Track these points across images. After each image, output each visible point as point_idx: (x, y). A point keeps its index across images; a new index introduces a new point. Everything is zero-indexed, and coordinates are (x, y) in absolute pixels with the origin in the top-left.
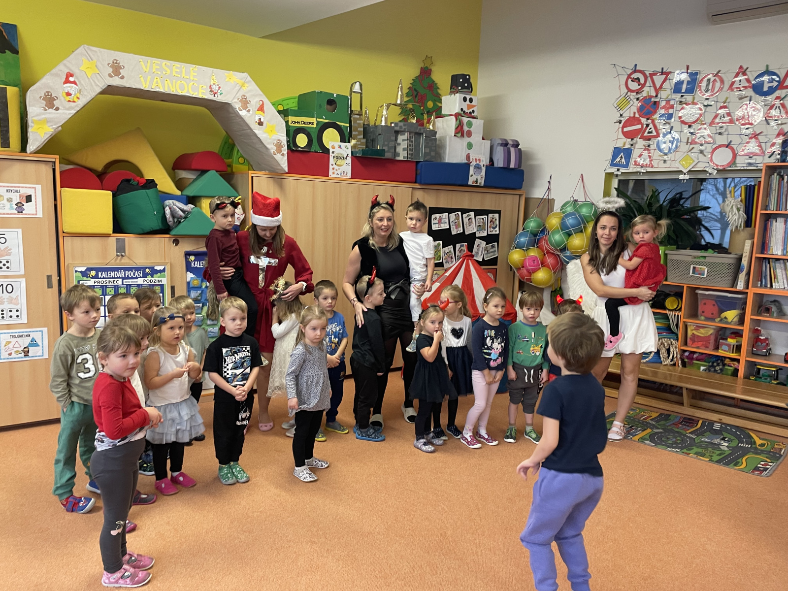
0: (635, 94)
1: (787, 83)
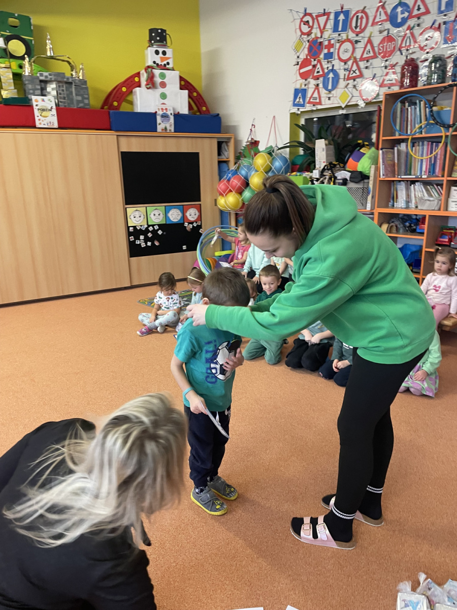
0: (306, 36)
1: (415, 12)
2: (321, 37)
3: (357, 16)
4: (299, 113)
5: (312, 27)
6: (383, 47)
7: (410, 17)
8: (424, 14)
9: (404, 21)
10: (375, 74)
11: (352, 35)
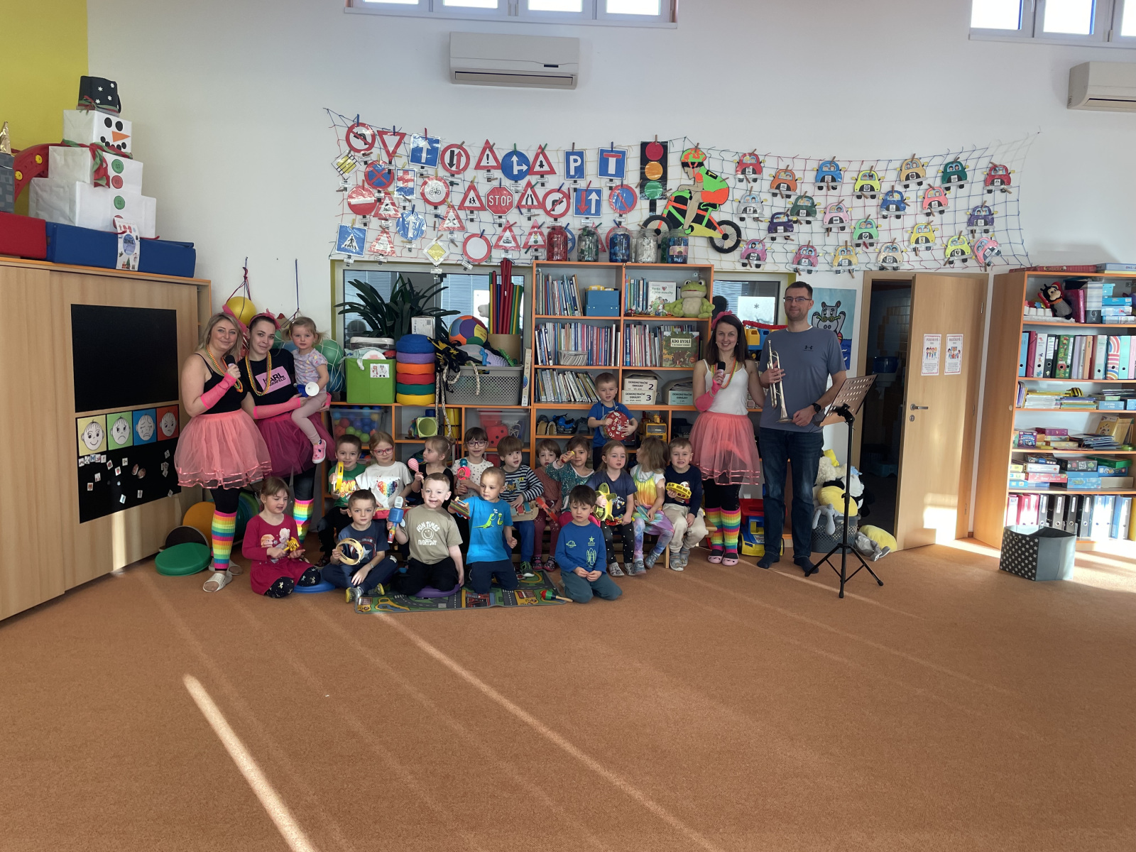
0: (359, 155)
1: (537, 168)
2: (390, 163)
3: (452, 152)
4: (351, 261)
5: (371, 146)
6: (494, 199)
7: (530, 171)
8: (548, 173)
9: (521, 175)
10: (484, 230)
11: (442, 172)
